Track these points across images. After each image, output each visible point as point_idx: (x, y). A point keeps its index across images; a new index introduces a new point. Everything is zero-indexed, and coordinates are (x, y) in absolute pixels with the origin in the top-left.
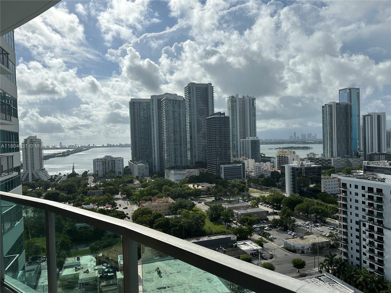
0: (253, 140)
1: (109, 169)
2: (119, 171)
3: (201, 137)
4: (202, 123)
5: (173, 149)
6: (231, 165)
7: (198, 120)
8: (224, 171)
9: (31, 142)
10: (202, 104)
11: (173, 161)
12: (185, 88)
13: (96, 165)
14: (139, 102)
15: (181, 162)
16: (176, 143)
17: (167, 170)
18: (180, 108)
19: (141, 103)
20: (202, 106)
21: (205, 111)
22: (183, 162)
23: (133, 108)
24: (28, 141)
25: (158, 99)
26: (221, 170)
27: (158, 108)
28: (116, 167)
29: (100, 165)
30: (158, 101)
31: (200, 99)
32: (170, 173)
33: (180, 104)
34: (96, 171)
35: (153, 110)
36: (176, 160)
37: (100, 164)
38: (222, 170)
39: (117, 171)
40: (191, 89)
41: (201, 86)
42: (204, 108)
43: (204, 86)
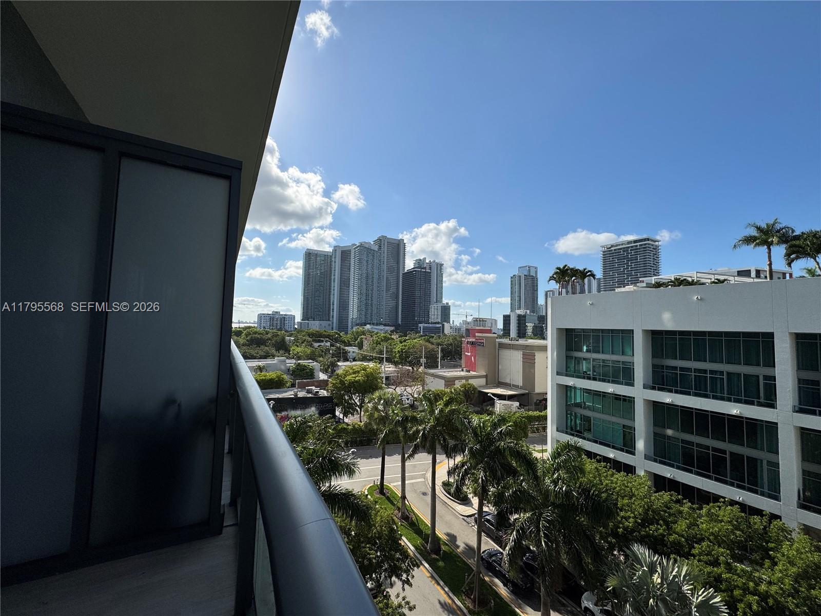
0: (442, 306)
1: (277, 327)
3: (389, 297)
6: (430, 325)
10: (393, 261)
12: (374, 242)
13: (262, 321)
14: (316, 254)
19: (319, 255)
21: (395, 268)
23: (308, 260)
25: (342, 251)
27: (342, 260)
28: (286, 326)
30: (342, 253)
31: (391, 255)
35: (335, 262)
37: (267, 320)
38: (420, 330)
39: (287, 328)
40: (383, 243)
41: (393, 241)
42: (395, 265)
43: (397, 242)
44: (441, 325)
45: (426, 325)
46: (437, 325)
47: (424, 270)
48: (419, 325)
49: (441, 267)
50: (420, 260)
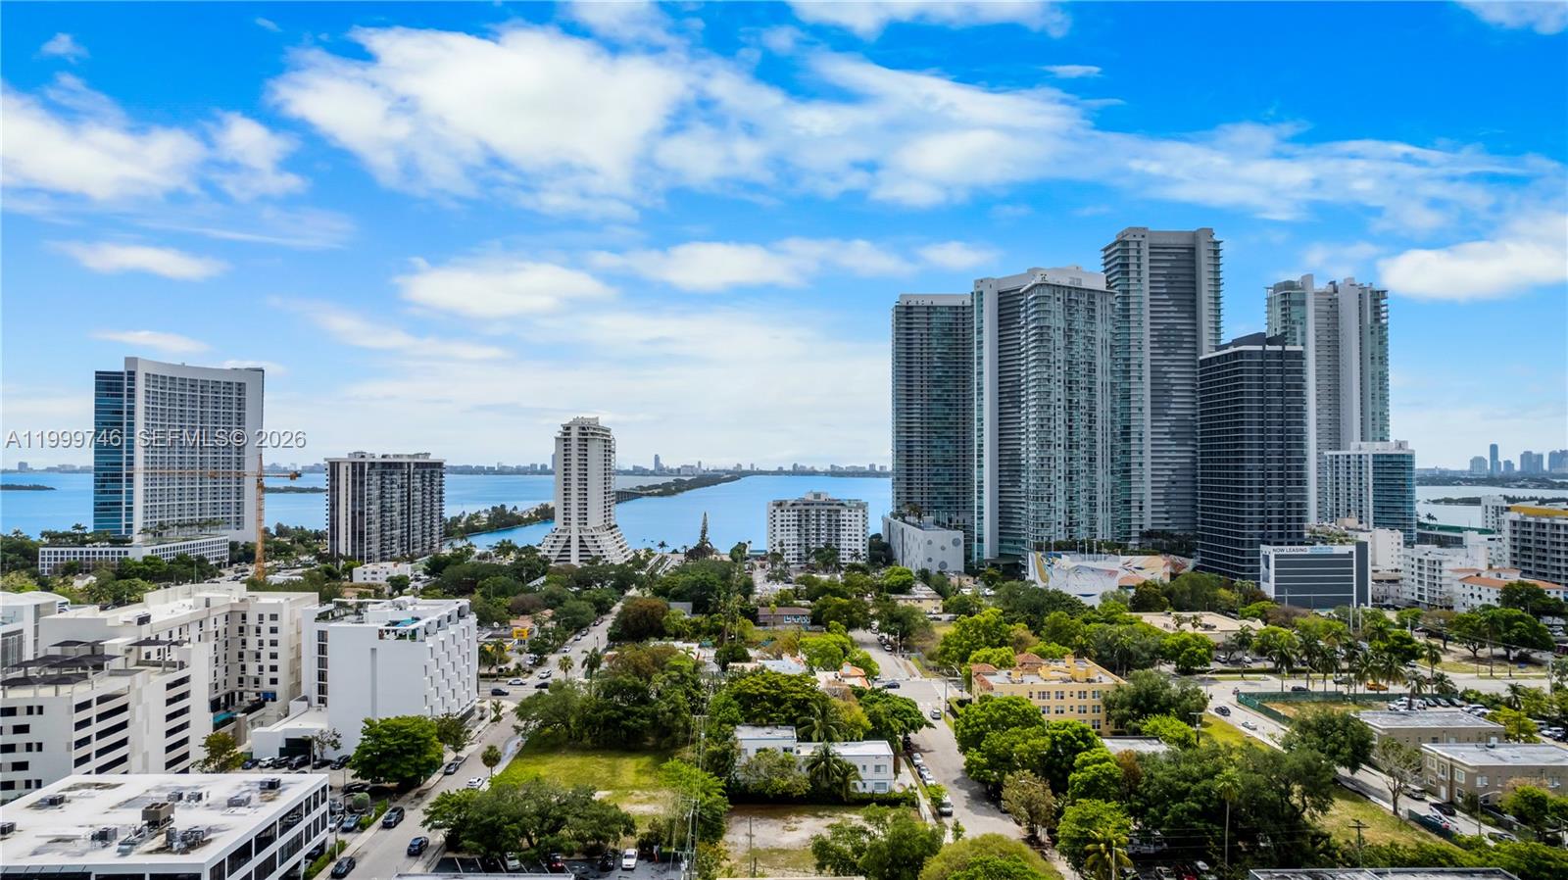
0: (1382, 455)
1: (818, 539)
2: (853, 548)
3: (1166, 433)
4: (1173, 381)
5: (1062, 474)
6: (1308, 550)
7: (1155, 371)
8: (1277, 573)
9: (584, 434)
10: (1172, 309)
11: (1062, 520)
12: (1105, 250)
13: (778, 523)
14: (928, 307)
15: (1092, 529)
16: (1075, 451)
17: (1040, 554)
18: (1093, 317)
19: (935, 307)
20: (1172, 315)
21: (1185, 333)
22: (1099, 527)
23: (908, 329)
24: (575, 433)
25: (1000, 293)
26: (1262, 565)
27: (1000, 326)
28: (844, 535)
29: (791, 523)
30: (999, 299)
31: (1164, 291)
32: (1055, 567)
33: (1093, 303)
34: (776, 543)
35: (980, 332)
36: (1071, 518)
37: (791, 518)
38: (1268, 567)
39: (847, 547)
40: (1133, 253)
41: (1172, 241)
42: (1182, 322)
43: (1184, 241)
44: (1353, 548)
45: (1287, 550)
46: (1338, 549)
47: (1279, 348)
48: (1264, 549)
49: (1377, 300)
50: (1290, 285)
